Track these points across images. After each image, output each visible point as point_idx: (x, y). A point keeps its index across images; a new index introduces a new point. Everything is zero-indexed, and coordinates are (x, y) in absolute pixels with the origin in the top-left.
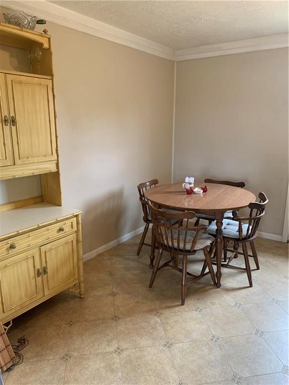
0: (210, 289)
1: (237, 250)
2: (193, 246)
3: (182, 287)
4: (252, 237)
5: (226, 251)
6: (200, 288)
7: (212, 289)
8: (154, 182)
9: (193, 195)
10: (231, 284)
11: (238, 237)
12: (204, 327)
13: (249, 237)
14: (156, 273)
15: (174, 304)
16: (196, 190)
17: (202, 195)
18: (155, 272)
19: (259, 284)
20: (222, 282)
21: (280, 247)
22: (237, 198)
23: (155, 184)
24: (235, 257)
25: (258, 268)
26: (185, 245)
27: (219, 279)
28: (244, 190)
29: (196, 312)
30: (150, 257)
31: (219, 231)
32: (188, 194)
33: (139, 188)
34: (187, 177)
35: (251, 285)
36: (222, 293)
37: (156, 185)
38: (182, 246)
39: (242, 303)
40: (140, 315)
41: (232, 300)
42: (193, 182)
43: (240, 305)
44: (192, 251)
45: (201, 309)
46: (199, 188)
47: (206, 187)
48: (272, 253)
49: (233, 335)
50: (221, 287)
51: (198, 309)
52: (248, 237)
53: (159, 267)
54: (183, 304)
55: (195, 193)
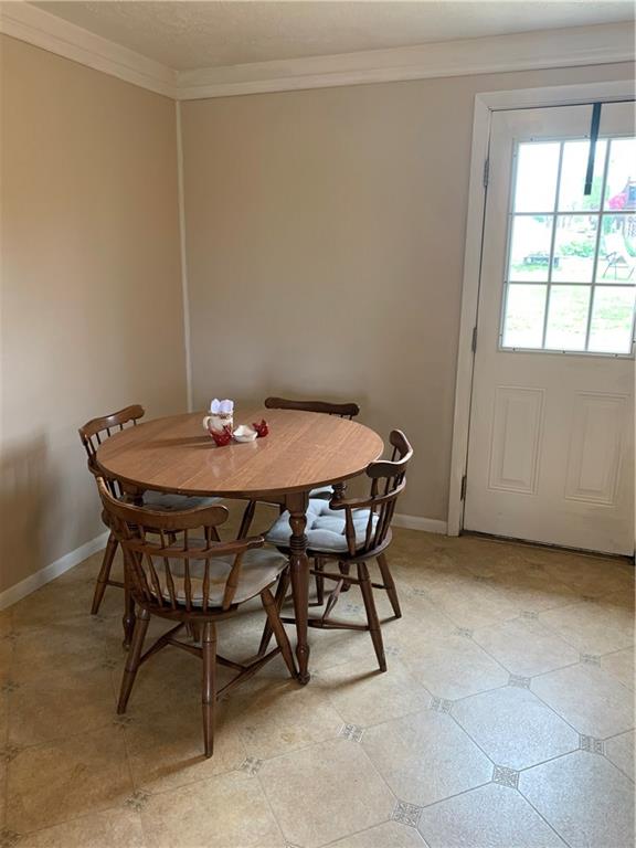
0: (282, 693)
1: (347, 574)
2: (228, 595)
3: (204, 709)
4: (380, 543)
5: (320, 577)
6: (257, 694)
7: (288, 690)
8: (134, 413)
9: (232, 448)
10: (334, 670)
11: (347, 550)
12: (263, 821)
13: (373, 547)
14: (135, 672)
15: (185, 759)
16: (239, 432)
17: (256, 446)
18: (131, 669)
19: (401, 660)
20: (312, 668)
21: (443, 549)
22: (341, 448)
23: (134, 419)
24: (344, 589)
25: (398, 615)
26: (206, 596)
27: (304, 662)
28: (357, 424)
29: (244, 774)
30: (124, 622)
31: (298, 539)
32: (219, 444)
33: (82, 435)
34: (216, 400)
35: (383, 668)
36: (314, 699)
37: (138, 421)
38: (197, 598)
39: (363, 724)
40: (81, 814)
41: (338, 719)
42: (231, 412)
43: (358, 731)
44: (226, 607)
45: (258, 763)
46: (249, 426)
47: (264, 423)
48: (429, 567)
49: (339, 835)
50: (310, 683)
51: (250, 761)
52: (371, 545)
53: (142, 655)
54: (208, 753)
55: (236, 442)
